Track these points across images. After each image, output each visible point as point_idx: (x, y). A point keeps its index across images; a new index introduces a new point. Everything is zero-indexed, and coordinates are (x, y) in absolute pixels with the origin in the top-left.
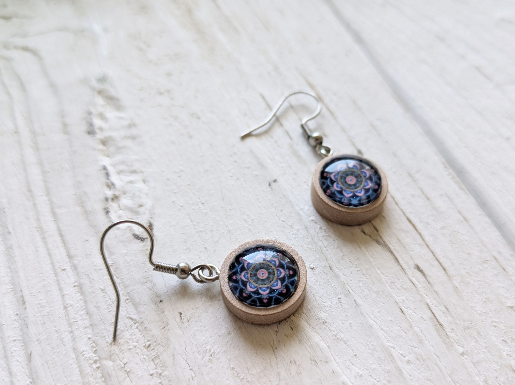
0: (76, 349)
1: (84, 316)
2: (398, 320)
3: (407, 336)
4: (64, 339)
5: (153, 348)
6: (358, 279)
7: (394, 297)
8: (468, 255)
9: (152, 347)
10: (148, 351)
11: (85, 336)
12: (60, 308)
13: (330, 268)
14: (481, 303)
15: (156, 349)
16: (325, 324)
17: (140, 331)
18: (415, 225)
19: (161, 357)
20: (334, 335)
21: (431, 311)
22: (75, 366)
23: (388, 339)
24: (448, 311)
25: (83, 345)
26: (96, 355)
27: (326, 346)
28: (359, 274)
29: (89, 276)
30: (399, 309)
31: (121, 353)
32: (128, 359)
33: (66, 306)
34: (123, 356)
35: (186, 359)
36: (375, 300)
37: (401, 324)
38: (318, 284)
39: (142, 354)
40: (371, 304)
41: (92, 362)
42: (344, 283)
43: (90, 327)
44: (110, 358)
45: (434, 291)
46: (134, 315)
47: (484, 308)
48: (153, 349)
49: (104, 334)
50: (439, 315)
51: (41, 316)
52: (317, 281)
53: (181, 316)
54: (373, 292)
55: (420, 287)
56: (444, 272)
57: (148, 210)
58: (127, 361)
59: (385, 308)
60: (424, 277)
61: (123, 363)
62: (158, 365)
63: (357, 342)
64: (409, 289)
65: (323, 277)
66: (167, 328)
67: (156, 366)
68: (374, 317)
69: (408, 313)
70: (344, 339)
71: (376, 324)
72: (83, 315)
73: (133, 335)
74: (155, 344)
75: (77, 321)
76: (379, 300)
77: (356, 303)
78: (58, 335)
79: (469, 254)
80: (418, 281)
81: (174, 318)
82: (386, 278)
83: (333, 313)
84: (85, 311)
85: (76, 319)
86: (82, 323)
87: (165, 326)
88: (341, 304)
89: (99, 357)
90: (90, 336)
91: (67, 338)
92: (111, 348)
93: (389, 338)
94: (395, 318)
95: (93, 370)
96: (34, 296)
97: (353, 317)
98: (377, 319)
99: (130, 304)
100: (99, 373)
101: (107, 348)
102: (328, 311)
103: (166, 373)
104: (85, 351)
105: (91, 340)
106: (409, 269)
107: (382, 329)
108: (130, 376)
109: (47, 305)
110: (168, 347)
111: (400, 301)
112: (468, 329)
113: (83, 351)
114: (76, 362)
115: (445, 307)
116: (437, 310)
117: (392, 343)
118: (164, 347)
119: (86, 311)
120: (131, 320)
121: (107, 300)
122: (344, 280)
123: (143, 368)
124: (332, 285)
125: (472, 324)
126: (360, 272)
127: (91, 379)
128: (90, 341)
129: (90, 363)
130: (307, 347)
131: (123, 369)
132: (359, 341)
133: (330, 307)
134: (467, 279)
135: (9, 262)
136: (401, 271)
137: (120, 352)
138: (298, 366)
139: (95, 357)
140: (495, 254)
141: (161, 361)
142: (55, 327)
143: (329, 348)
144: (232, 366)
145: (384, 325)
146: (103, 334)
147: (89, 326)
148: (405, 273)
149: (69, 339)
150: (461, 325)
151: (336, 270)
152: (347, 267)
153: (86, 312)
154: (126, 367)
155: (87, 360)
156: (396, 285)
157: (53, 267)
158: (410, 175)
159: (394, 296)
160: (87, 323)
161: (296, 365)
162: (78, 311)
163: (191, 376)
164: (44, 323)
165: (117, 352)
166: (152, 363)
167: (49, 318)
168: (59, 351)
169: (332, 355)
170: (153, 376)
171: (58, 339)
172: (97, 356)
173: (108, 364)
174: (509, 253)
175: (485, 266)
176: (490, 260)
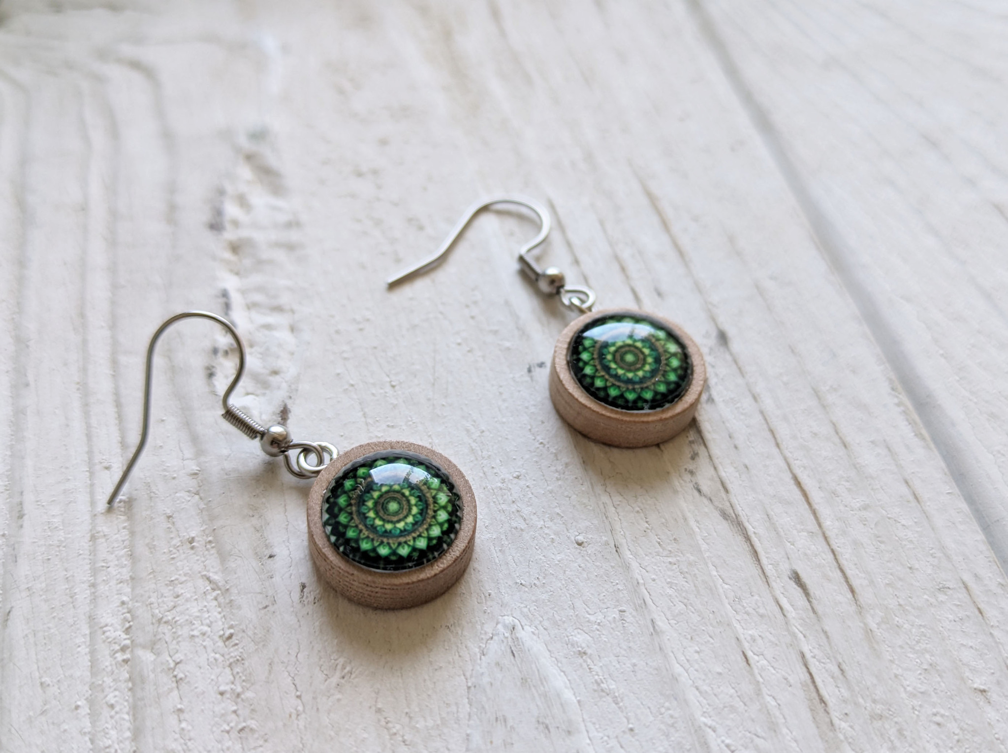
0: (94, 619)
1: (123, 559)
2: (734, 676)
3: (746, 711)
4: (77, 596)
5: (237, 642)
6: (669, 580)
7: (735, 627)
8: (908, 570)
9: (234, 640)
10: (226, 646)
11: (116, 597)
12: (84, 536)
13: (615, 549)
14: (919, 672)
15: (240, 646)
16: (582, 657)
17: (220, 607)
18: (808, 492)
19: (247, 664)
20: (596, 681)
21: (808, 668)
22: (84, 650)
23: (705, 710)
24: (845, 677)
25: (108, 613)
26: (128, 636)
27: (575, 701)
28: (673, 570)
29: (149, 486)
30: (741, 653)
31: (175, 642)
32: (186, 654)
33: (96, 534)
34: (177, 647)
35: (292, 675)
36: (695, 628)
37: (739, 684)
38: (585, 576)
39: (213, 651)
40: (685, 634)
41: (117, 647)
42: (638, 583)
43: (130, 581)
44: (152, 646)
45: (823, 630)
46: (216, 573)
47: (923, 682)
48: (236, 644)
49: (153, 600)
50: (823, 681)
51: (45, 545)
52: (583, 570)
53: (302, 591)
54: (694, 611)
55: (794, 618)
56: (850, 596)
57: (286, 382)
58: (182, 658)
59: (711, 646)
60: (805, 598)
61: (174, 661)
62: (237, 677)
63: (639, 703)
64: (769, 617)
65: (598, 564)
66: (271, 608)
67: (234, 678)
68: (686, 661)
69: (757, 664)
70: (614, 693)
71: (686, 674)
72: (122, 556)
73: (205, 612)
74: (241, 635)
75: (108, 566)
76: (703, 628)
77: (654, 627)
78: (67, 586)
79: (910, 568)
80: (792, 606)
81: (288, 593)
82: (726, 586)
83: (604, 638)
84: (128, 551)
85: (107, 563)
86: (117, 572)
87: (267, 604)
88: (623, 623)
89: (132, 642)
90: (125, 599)
91: (83, 594)
92: (158, 627)
93: (707, 709)
94: (730, 671)
95: (116, 664)
96: (43, 506)
97: (643, 653)
98: (692, 666)
99: (213, 551)
100: (126, 671)
101: (151, 626)
102: (594, 631)
103: (249, 694)
104: (109, 625)
105: (126, 606)
106: (778, 577)
107: (697, 689)
108: (180, 687)
109: (61, 527)
110: (264, 645)
111: (745, 639)
112: (880, 719)
113: (106, 625)
114: (88, 643)
115: (839, 667)
116: (820, 670)
117: (713, 720)
118: (256, 643)
119: (130, 551)
120: (207, 583)
121: (172, 536)
122: (639, 578)
123: (209, 678)
124: (612, 582)
125: (889, 710)
126: (676, 566)
127: (108, 681)
128: (123, 609)
129: (113, 650)
130: (536, 695)
131: (171, 671)
132: (644, 703)
133: (599, 624)
134: (897, 619)
135: (13, 437)
136: (761, 578)
137: (174, 639)
138: (509, 728)
139: (125, 639)
140: (967, 577)
141: (245, 670)
142: (66, 570)
143: (580, 705)
144: (380, 705)
145: (704, 680)
146: (149, 600)
147: (127, 580)
148: (768, 585)
149: (85, 598)
150: (865, 708)
151: (628, 555)
152: (650, 553)
153: (130, 553)
154: (177, 670)
155: (110, 642)
156: (745, 605)
157: (89, 459)
158: (817, 394)
159: (735, 625)
160: (126, 573)
161: (506, 726)
162: (115, 549)
163: (296, 709)
164: (49, 559)
165: (168, 638)
166: (228, 670)
167: (59, 551)
168: (63, 617)
169: (584, 721)
170: (224, 696)
171: (66, 595)
172: (128, 639)
173: (147, 657)
174: (998, 580)
175: (942, 597)
176: (954, 589)
